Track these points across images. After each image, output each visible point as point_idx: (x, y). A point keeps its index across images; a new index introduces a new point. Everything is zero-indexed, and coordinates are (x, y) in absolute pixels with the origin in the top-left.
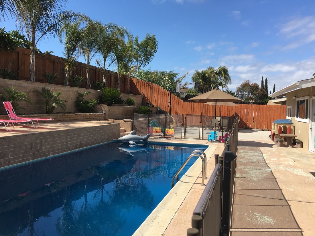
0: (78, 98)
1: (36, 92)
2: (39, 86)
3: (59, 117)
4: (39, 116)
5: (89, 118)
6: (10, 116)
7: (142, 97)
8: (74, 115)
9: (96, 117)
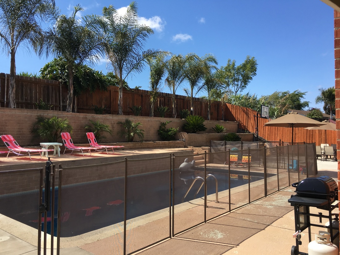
0: (160, 127)
1: (120, 123)
2: (122, 118)
3: (137, 145)
4: (118, 144)
5: (168, 145)
6: (91, 144)
7: (238, 123)
8: (153, 143)
9: (176, 145)
